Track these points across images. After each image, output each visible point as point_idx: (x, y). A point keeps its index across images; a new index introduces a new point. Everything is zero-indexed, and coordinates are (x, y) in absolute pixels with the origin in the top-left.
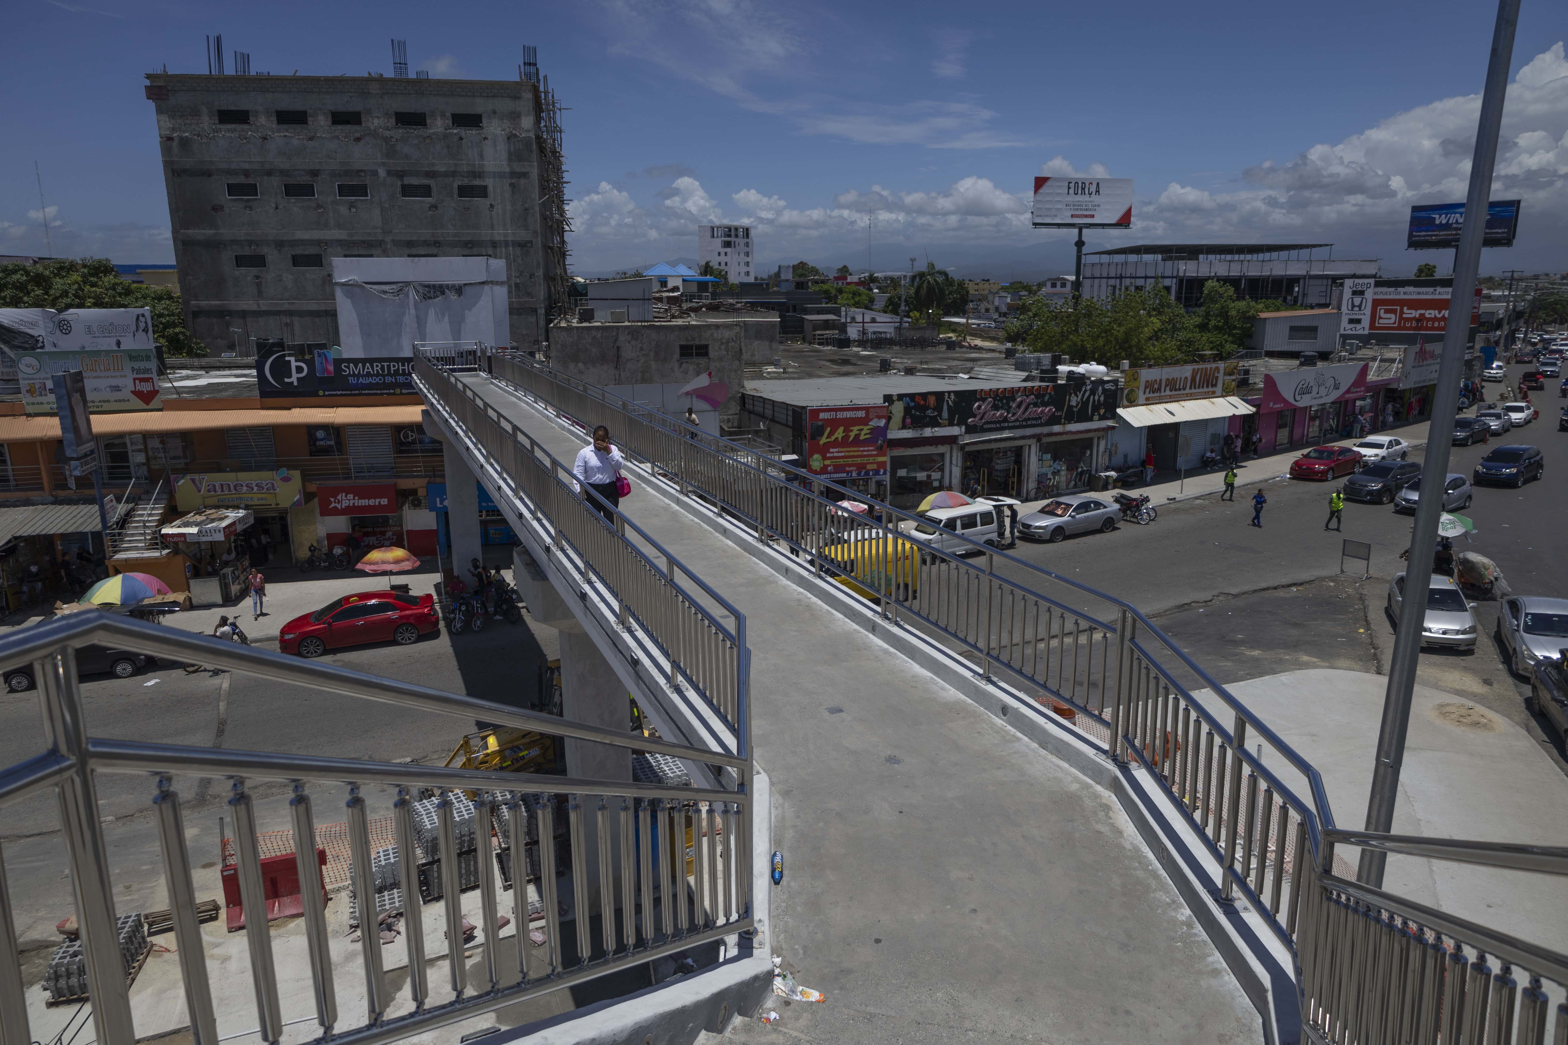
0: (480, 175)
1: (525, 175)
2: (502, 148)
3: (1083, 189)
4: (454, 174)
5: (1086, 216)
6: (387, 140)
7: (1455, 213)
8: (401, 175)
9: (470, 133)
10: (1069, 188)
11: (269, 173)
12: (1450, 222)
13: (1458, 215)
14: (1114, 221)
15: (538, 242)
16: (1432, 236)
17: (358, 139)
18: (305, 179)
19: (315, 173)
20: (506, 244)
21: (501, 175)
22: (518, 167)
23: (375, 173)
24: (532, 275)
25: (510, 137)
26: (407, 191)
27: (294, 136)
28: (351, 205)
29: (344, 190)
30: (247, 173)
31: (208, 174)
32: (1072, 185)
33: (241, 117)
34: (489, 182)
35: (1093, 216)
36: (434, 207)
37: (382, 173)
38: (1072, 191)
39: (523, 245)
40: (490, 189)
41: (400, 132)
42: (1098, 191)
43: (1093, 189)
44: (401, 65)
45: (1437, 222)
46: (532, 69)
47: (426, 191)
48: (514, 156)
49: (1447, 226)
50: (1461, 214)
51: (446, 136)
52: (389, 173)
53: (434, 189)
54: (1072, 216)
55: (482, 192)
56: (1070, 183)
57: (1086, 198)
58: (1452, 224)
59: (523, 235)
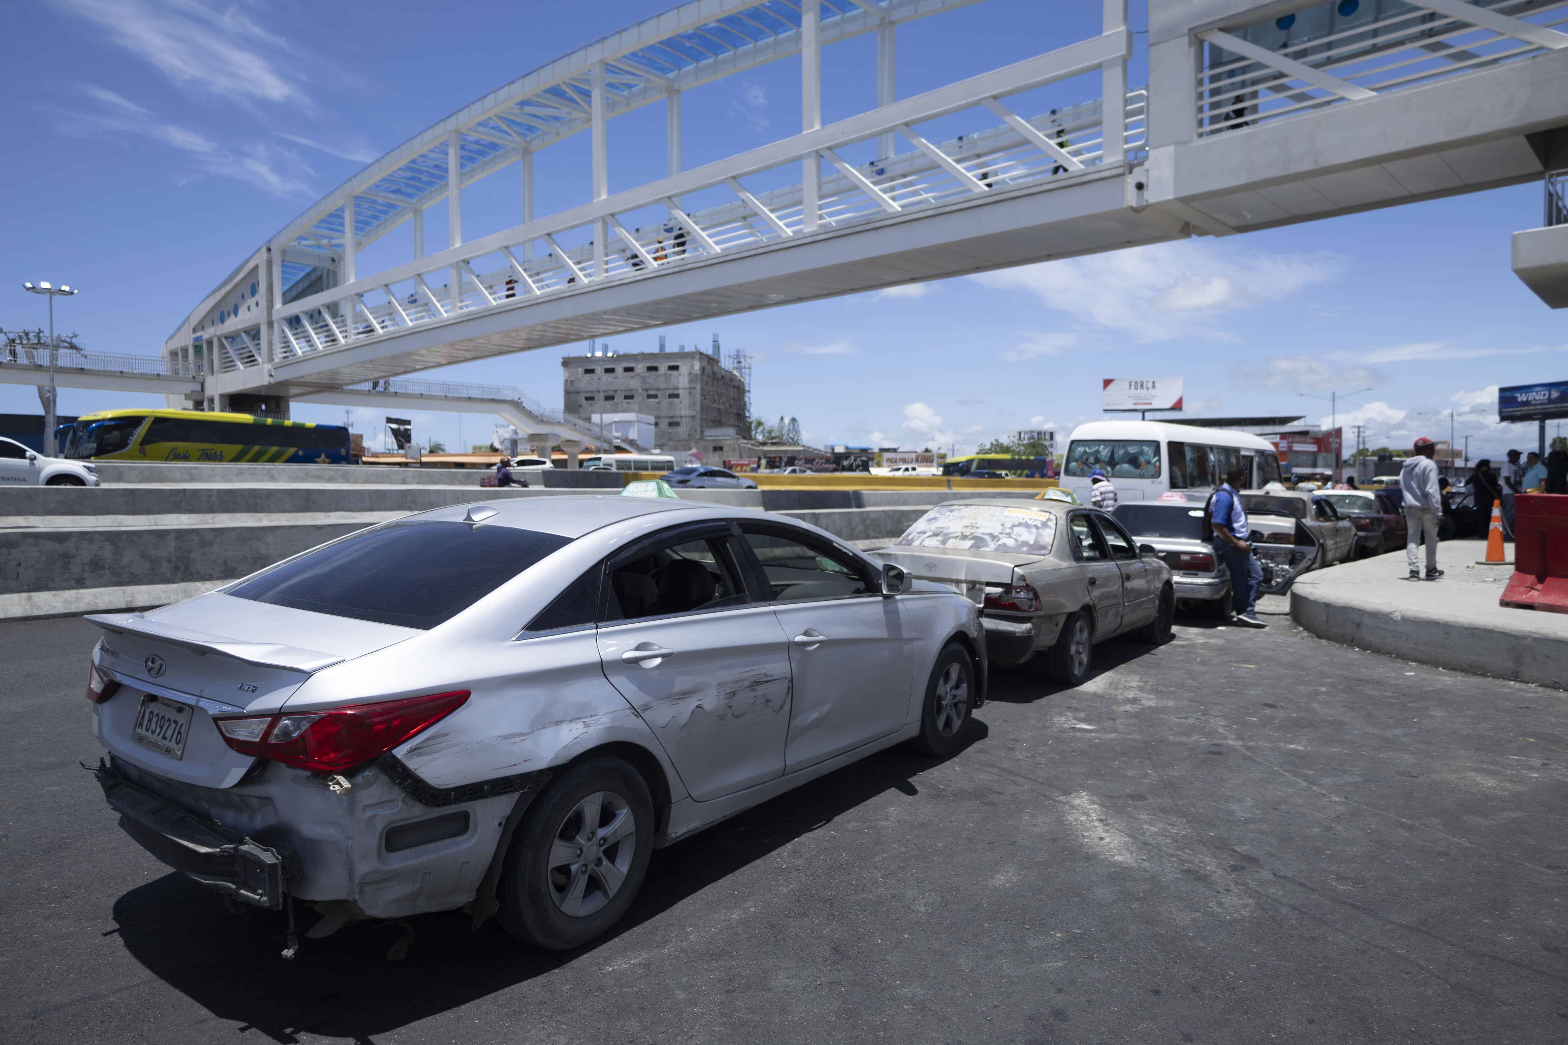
0: (677, 389)
1: (695, 388)
2: (686, 379)
3: (1142, 386)
4: (667, 389)
5: (1146, 404)
6: (643, 377)
7: (1533, 392)
8: (647, 390)
9: (674, 373)
10: (1130, 385)
11: (599, 392)
12: (1529, 399)
13: (1534, 394)
14: (1169, 406)
15: (699, 416)
16: (1517, 411)
17: (632, 378)
18: (611, 393)
19: (615, 391)
20: (686, 417)
21: (685, 388)
22: (692, 385)
23: (637, 390)
24: (695, 430)
25: (690, 374)
26: (649, 397)
27: (610, 377)
28: (628, 403)
29: (626, 397)
30: (592, 392)
31: (578, 393)
32: (1133, 384)
33: (592, 371)
34: (680, 392)
35: (1151, 404)
36: (658, 403)
37: (640, 390)
38: (1133, 387)
39: (693, 417)
40: (681, 395)
41: (648, 374)
42: (1154, 387)
43: (1150, 385)
44: (662, 347)
45: (1519, 400)
46: (716, 343)
47: (656, 396)
48: (691, 381)
49: (1527, 403)
50: (1537, 392)
51: (665, 375)
52: (643, 390)
53: (659, 396)
54: (1134, 404)
55: (677, 396)
56: (1130, 382)
57: (1144, 391)
58: (1531, 401)
59: (693, 413)
